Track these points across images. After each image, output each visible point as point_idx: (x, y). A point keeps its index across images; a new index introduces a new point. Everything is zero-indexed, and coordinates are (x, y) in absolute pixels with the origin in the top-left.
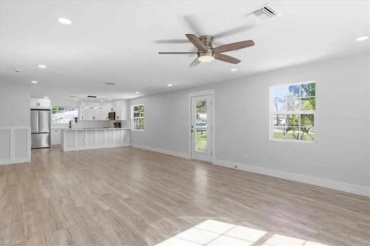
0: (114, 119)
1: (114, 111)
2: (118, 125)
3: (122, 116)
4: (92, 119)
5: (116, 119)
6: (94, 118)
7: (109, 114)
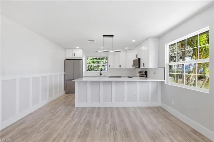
0: (139, 67)
1: (139, 57)
2: (145, 74)
3: (150, 63)
4: (118, 68)
5: (142, 67)
6: (120, 66)
7: (134, 61)
